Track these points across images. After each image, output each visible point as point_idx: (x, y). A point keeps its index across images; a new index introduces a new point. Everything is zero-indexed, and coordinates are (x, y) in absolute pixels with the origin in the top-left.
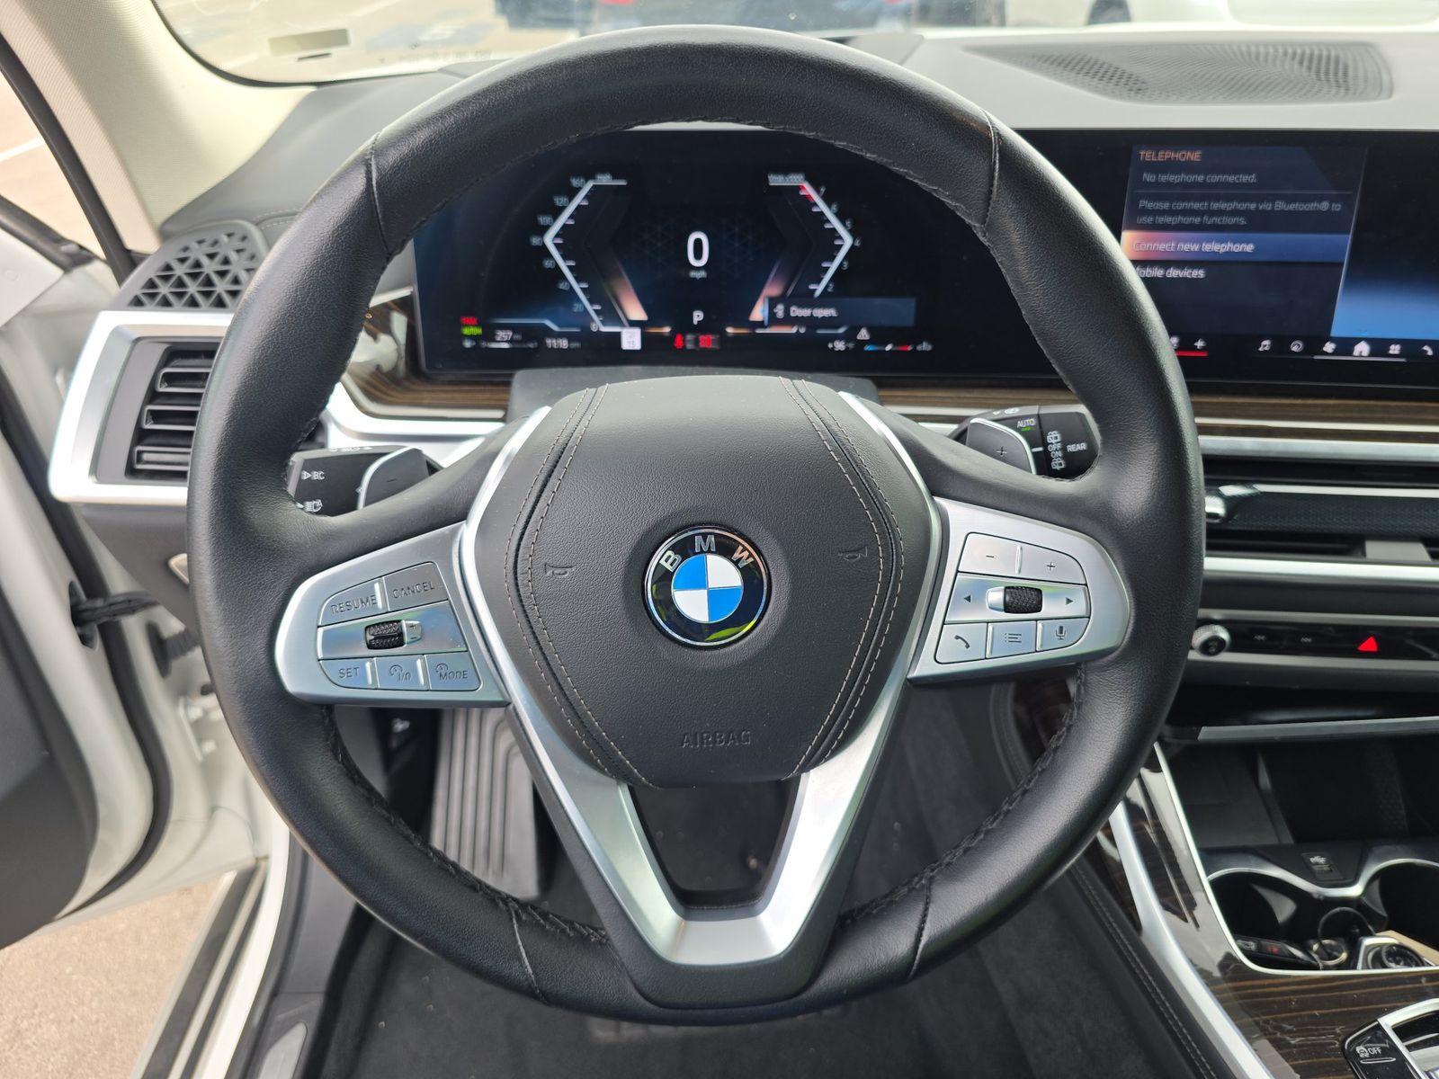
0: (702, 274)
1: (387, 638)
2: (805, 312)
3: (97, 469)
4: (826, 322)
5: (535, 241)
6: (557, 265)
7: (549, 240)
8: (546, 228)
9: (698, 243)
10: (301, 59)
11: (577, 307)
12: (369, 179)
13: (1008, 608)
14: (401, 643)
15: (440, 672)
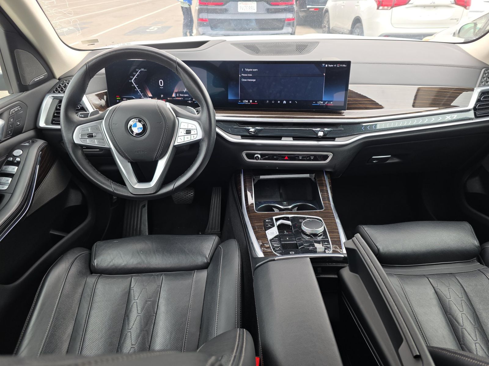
0: (162, 88)
1: (91, 136)
2: (183, 95)
3: (46, 123)
4: (187, 97)
5: (130, 81)
6: (134, 86)
7: (132, 81)
8: (132, 79)
9: (161, 81)
10: (88, 45)
11: (139, 94)
12: (87, 67)
13: (186, 133)
14: (93, 137)
15: (99, 142)
